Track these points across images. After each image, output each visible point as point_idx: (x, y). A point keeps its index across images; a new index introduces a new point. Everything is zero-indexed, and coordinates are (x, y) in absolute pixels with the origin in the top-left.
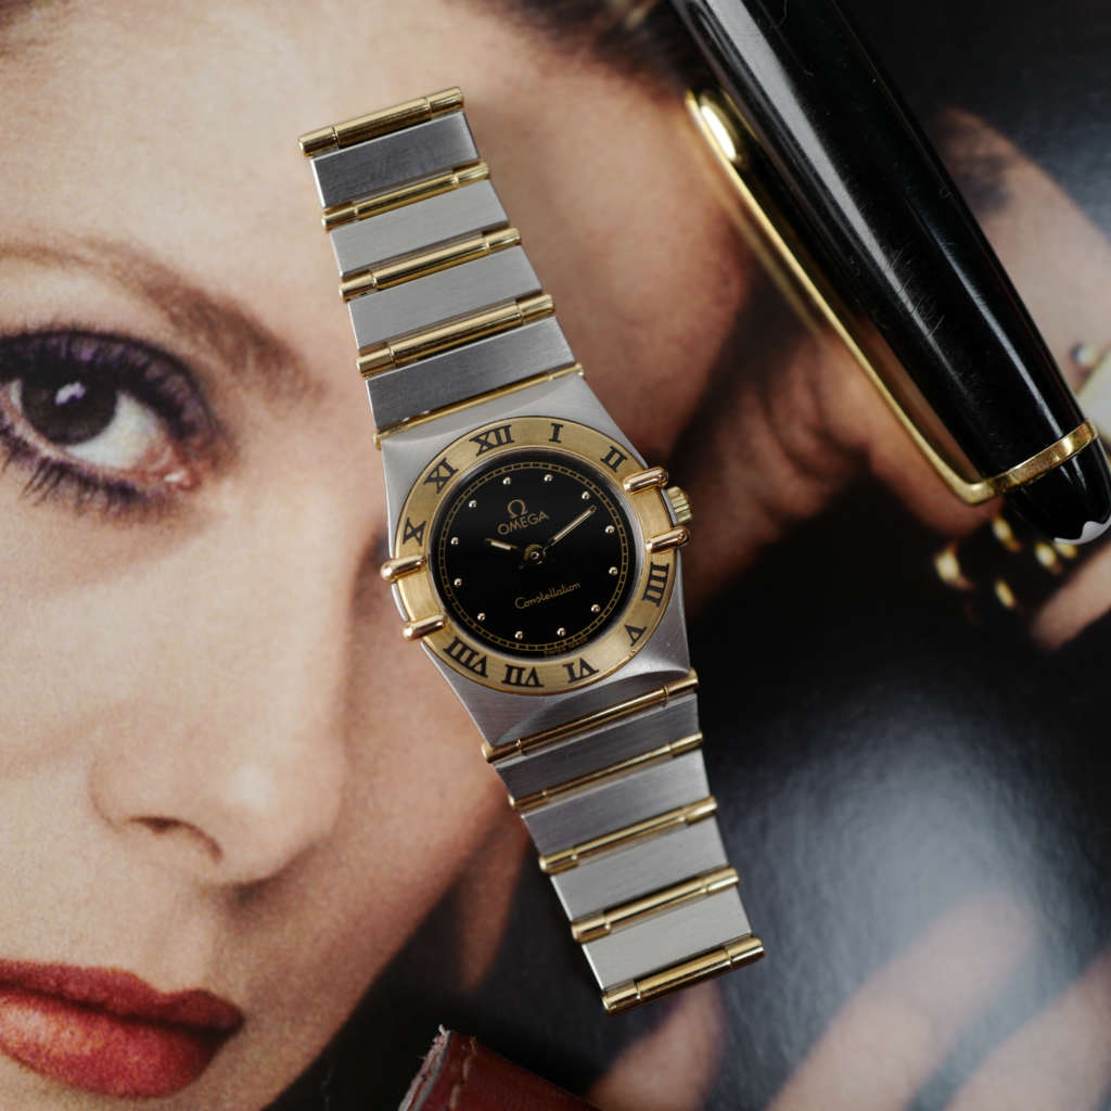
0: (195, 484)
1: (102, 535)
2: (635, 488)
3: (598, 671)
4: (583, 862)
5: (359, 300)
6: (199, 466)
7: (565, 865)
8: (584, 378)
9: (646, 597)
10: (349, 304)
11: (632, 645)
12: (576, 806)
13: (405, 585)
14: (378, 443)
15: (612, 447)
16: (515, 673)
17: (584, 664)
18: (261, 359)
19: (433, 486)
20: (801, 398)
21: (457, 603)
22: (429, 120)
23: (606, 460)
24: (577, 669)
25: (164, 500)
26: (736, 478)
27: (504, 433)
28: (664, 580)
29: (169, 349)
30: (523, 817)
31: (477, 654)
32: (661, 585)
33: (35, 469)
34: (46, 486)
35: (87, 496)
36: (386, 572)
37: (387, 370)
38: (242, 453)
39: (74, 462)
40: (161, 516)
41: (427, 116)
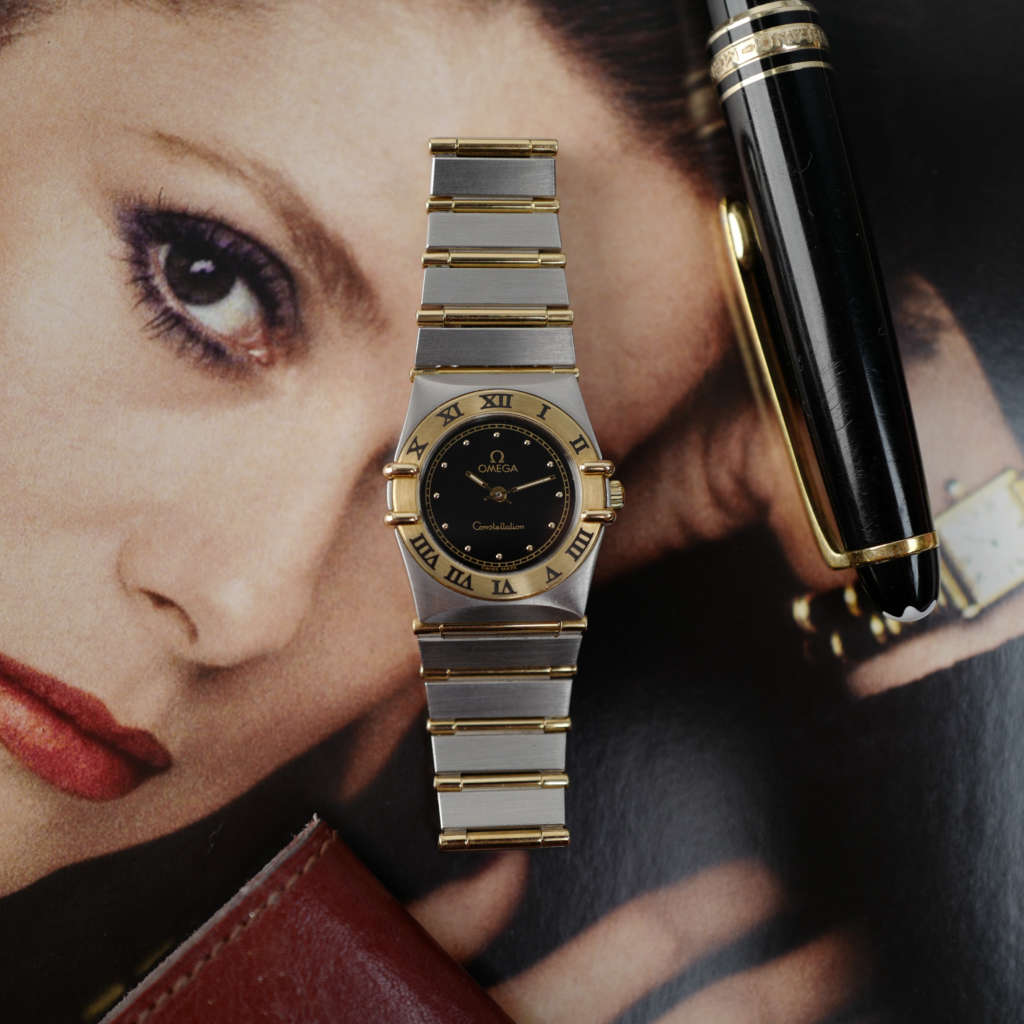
0: (270, 363)
1: (189, 376)
2: (589, 471)
3: (516, 593)
4: (458, 733)
5: (433, 269)
6: (278, 351)
7: (445, 731)
9: (569, 551)
10: (425, 270)
11: (547, 582)
12: (467, 690)
13: (398, 483)
14: (413, 377)
15: (580, 435)
16: (456, 574)
17: (507, 584)
18: (349, 288)
19: (442, 420)
20: (734, 449)
21: (430, 510)
22: (528, 157)
23: (573, 444)
24: (501, 586)
25: (243, 367)
26: (667, 491)
27: (506, 399)
28: (586, 543)
29: (284, 259)
30: (426, 684)
31: (433, 551)
32: (582, 546)
33: (159, 312)
34: (162, 328)
35: (190, 345)
36: (388, 470)
37: (436, 326)
38: (312, 352)
39: (188, 317)
40: (237, 377)
41: (527, 154)
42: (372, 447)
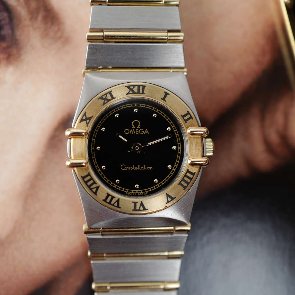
2: (192, 133)
3: (147, 210)
4: (112, 291)
5: (97, 6)
7: (103, 290)
8: (186, 76)
9: (180, 184)
10: (92, 7)
11: (167, 203)
13: (74, 141)
14: (84, 73)
15: (188, 111)
16: (110, 198)
17: (142, 204)
19: (102, 101)
20: (279, 118)
21: (94, 158)
23: (183, 116)
24: (138, 206)
27: (142, 88)
28: (191, 179)
30: (92, 262)
31: (96, 183)
32: (188, 180)
36: (68, 133)
37: (99, 42)
42: (60, 115)
